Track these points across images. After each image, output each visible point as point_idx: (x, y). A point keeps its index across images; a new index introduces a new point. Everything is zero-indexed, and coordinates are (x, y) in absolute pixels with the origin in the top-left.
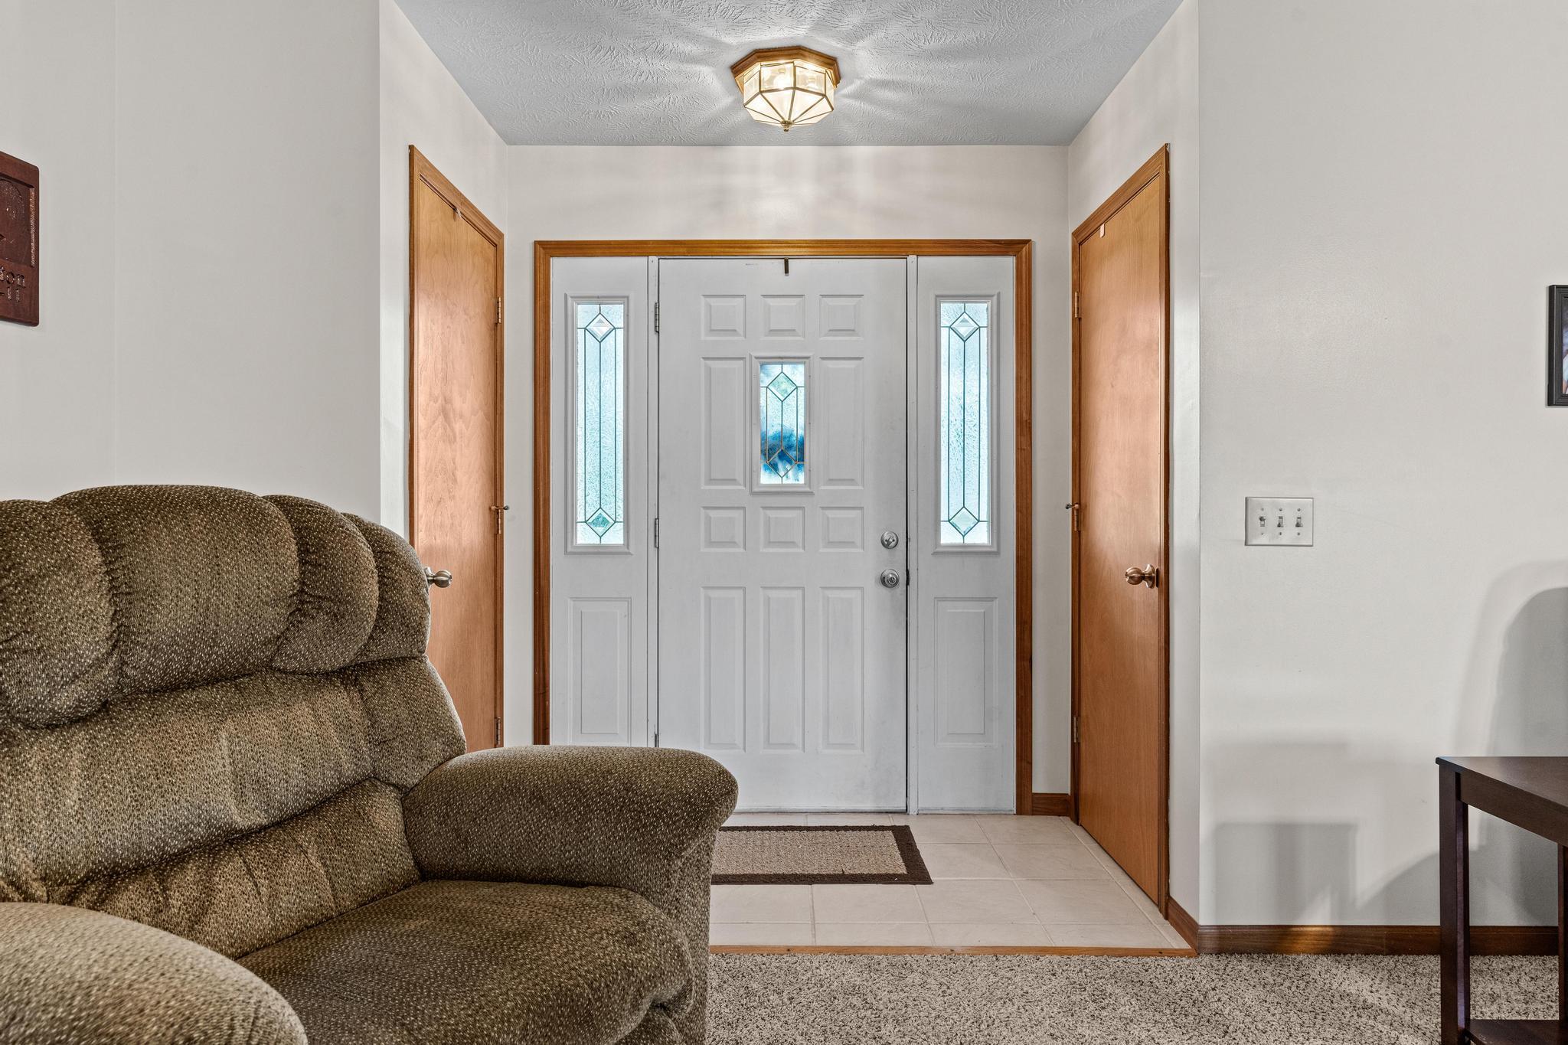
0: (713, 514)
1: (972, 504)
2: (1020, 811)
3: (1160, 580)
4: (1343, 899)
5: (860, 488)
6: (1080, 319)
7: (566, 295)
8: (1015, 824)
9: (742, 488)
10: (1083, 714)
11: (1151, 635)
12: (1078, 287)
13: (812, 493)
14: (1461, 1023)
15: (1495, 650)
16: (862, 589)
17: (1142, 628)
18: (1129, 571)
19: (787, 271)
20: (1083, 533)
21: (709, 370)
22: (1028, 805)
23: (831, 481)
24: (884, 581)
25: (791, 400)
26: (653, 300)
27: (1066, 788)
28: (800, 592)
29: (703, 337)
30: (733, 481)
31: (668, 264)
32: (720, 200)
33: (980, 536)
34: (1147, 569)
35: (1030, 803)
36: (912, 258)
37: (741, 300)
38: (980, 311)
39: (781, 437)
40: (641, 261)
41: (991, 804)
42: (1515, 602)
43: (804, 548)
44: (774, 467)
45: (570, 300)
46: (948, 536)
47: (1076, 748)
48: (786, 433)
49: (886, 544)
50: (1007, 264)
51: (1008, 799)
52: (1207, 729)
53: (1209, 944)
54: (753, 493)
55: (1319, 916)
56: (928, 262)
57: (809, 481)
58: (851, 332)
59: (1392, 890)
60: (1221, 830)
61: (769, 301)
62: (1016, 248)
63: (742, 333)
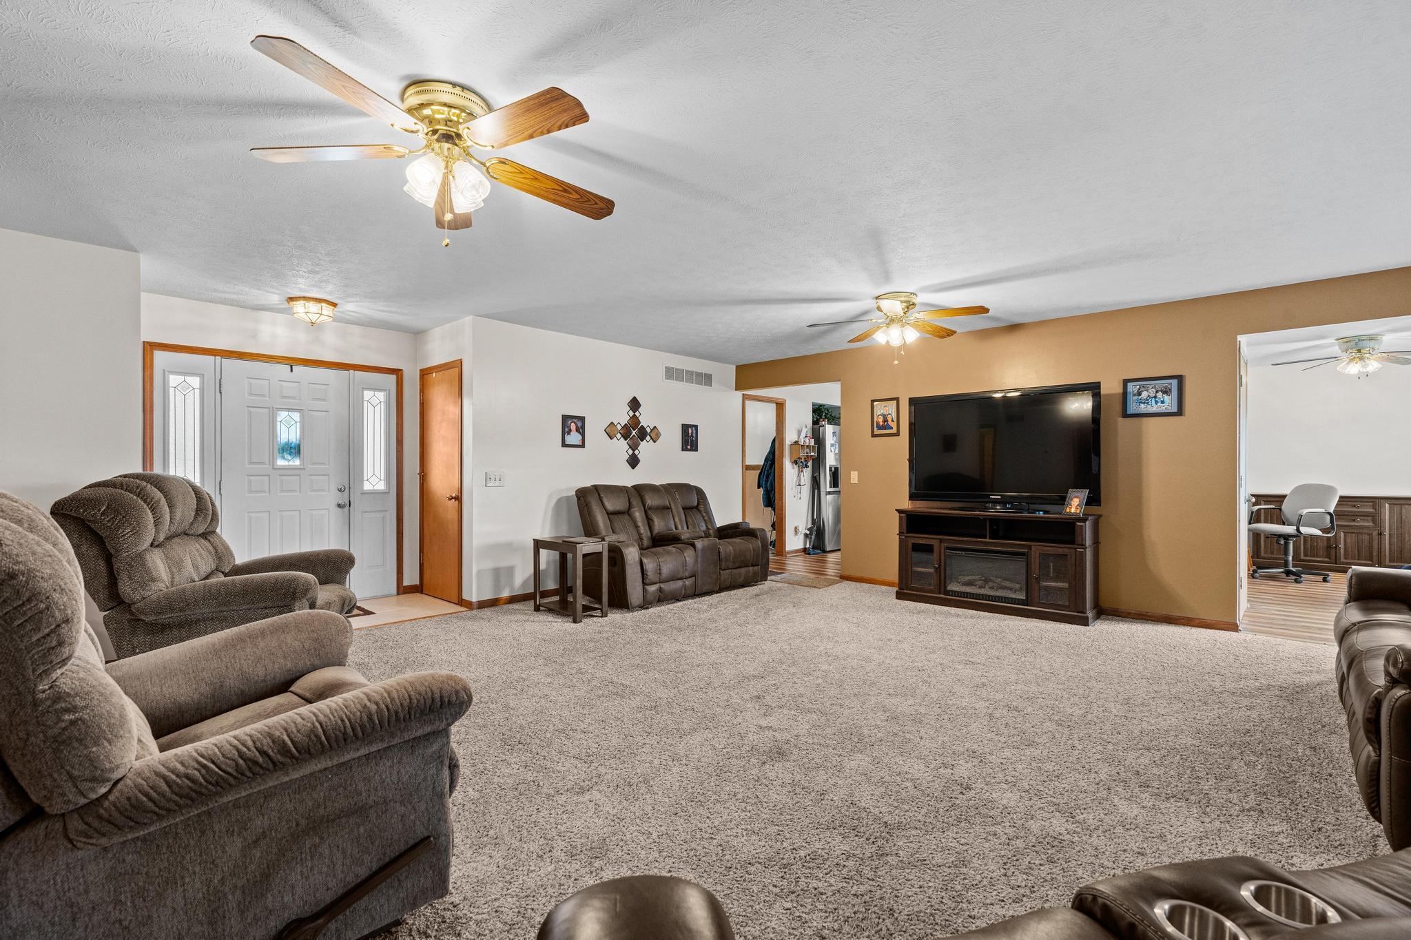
0: (252, 478)
1: (377, 473)
2: (398, 593)
3: (459, 499)
4: (512, 589)
5: (327, 466)
6: (423, 403)
7: (164, 371)
8: (396, 597)
9: (268, 466)
10: (425, 551)
11: (455, 517)
12: (422, 391)
13: (304, 469)
14: (538, 603)
15: (550, 513)
16: (328, 509)
17: (452, 515)
18: (448, 496)
19: (292, 371)
20: (425, 484)
21: (250, 413)
22: (402, 590)
23: (314, 464)
24: (339, 506)
25: (293, 428)
26: (218, 377)
27: (417, 582)
28: (298, 512)
29: (246, 397)
30: (263, 463)
31: (226, 361)
32: (254, 335)
33: (381, 486)
34: (454, 495)
35: (403, 590)
36: (351, 371)
37: (268, 381)
38: (381, 396)
39: (287, 444)
40: (212, 358)
41: (386, 592)
42: (554, 501)
43: (300, 492)
44: (283, 457)
45: (167, 373)
46: (367, 486)
47: (421, 565)
48: (290, 442)
49: (340, 490)
50: (393, 378)
51: (393, 588)
52: (475, 542)
53: (475, 607)
54: (274, 469)
55: (506, 594)
56: (359, 374)
57: (302, 463)
58: (324, 400)
59: (525, 583)
60: (479, 572)
61: (282, 383)
62: (397, 372)
63: (268, 396)
